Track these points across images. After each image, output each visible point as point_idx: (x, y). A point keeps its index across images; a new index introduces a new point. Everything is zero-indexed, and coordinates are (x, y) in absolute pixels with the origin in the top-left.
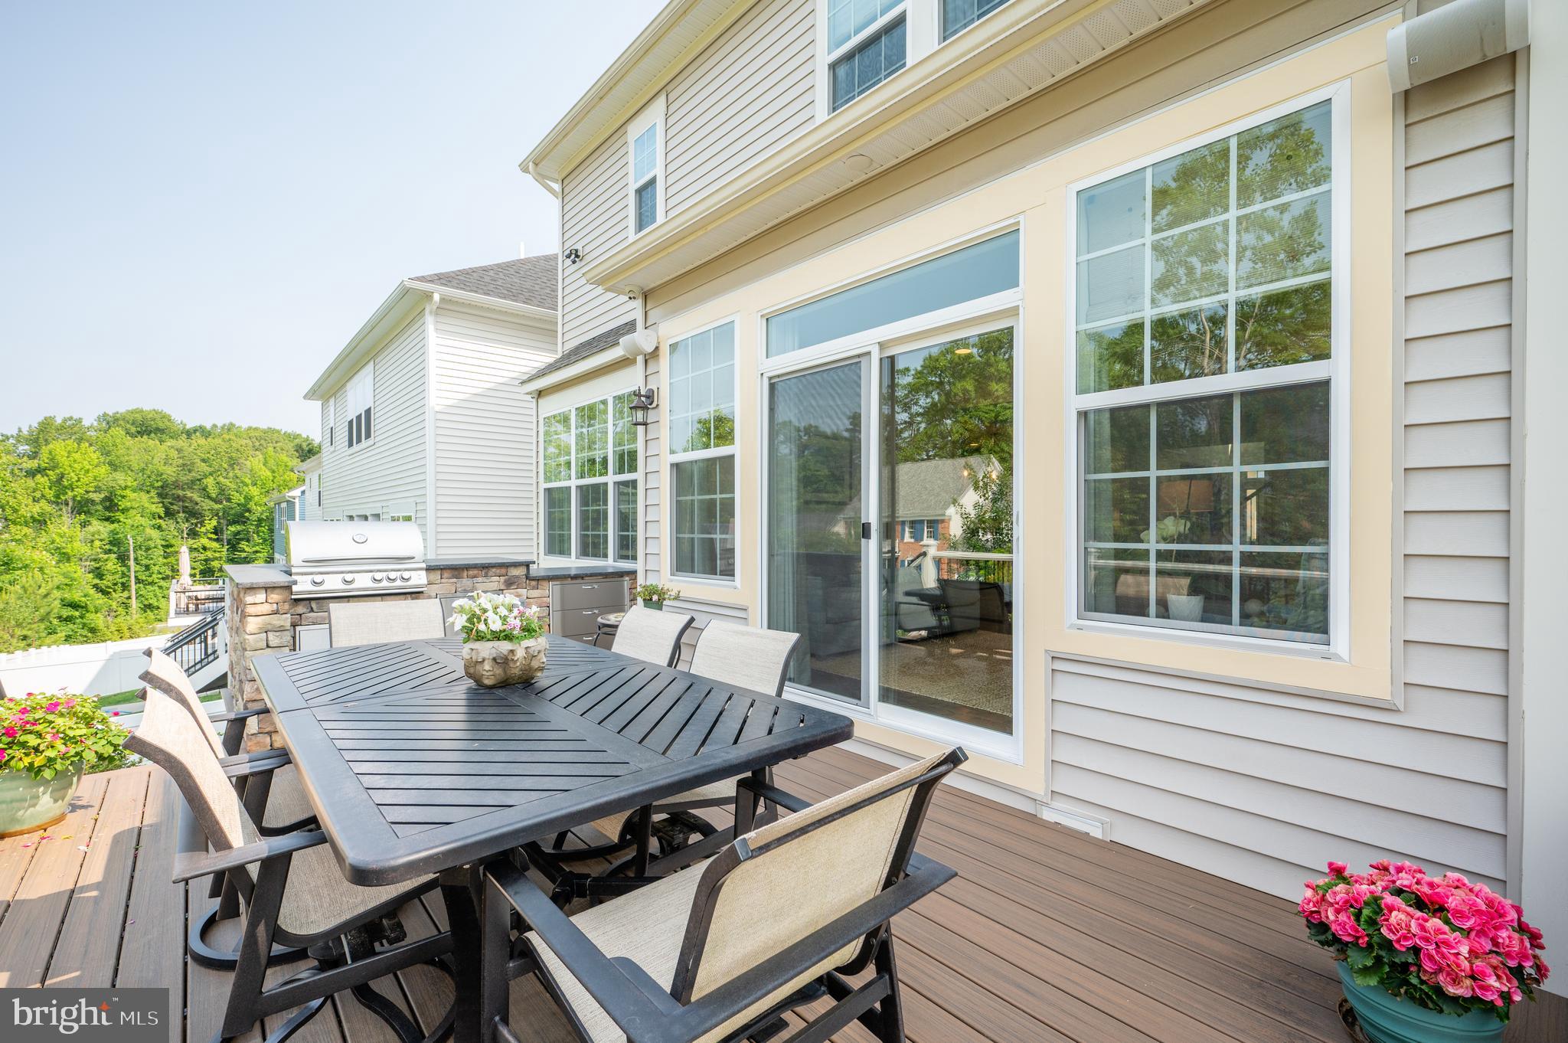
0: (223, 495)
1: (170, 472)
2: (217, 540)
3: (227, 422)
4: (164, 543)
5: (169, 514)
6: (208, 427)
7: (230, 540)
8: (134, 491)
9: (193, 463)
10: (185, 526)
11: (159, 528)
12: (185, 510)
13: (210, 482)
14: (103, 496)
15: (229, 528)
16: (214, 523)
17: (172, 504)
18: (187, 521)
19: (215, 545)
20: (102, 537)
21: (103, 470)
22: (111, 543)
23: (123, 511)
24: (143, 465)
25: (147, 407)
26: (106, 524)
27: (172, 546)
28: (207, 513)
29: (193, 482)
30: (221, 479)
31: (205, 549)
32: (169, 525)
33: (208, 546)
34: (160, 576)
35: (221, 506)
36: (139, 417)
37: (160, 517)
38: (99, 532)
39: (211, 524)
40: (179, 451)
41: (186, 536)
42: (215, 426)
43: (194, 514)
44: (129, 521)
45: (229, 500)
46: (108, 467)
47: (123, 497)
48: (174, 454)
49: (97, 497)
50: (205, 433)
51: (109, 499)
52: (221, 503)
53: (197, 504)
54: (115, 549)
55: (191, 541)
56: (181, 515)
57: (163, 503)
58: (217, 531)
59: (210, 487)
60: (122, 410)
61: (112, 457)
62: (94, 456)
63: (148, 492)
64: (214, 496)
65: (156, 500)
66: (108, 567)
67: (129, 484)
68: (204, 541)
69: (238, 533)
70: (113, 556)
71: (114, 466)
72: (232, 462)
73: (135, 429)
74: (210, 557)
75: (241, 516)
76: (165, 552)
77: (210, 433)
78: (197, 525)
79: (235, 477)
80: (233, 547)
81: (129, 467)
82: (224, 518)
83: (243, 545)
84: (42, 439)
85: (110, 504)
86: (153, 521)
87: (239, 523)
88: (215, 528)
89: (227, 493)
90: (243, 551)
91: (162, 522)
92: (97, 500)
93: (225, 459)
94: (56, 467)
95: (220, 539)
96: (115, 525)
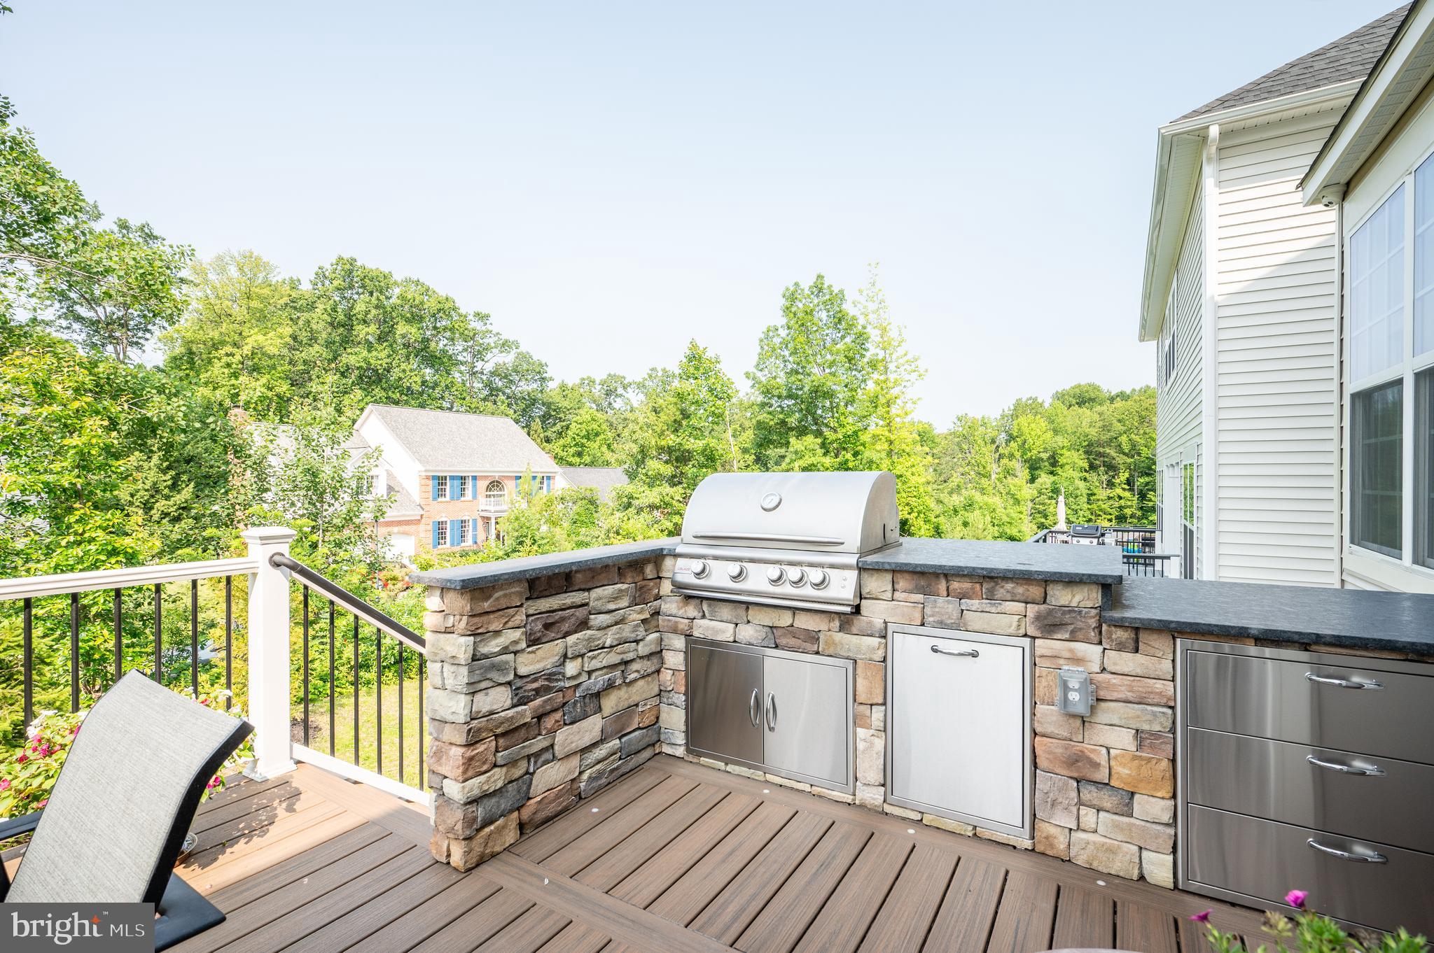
0: (1134, 451)
1: (1093, 433)
2: (1130, 490)
4: (1088, 492)
5: (1093, 467)
6: (1128, 392)
7: (1142, 490)
8: (1069, 450)
9: (1112, 424)
10: (1104, 478)
11: (1085, 479)
12: (1104, 464)
13: (1124, 439)
14: (1048, 455)
15: (1139, 479)
16: (1127, 475)
17: (1095, 459)
18: (1107, 473)
19: (1127, 494)
20: (1047, 487)
21: (1050, 434)
22: (1052, 491)
23: (1062, 466)
24: (1075, 430)
25: (1083, 383)
26: (1051, 476)
27: (1095, 495)
28: (1121, 466)
29: (1111, 440)
30: (1133, 436)
31: (1120, 498)
32: (1092, 477)
33: (1122, 495)
34: (1084, 519)
35: (1132, 460)
36: (1078, 391)
37: (1086, 471)
38: (1045, 483)
39: (1124, 476)
40: (1100, 414)
41: (1105, 486)
42: (1134, 390)
43: (1111, 467)
44: (1064, 475)
45: (1139, 454)
46: (1052, 433)
47: (1061, 455)
48: (1097, 417)
49: (1045, 456)
50: (1123, 396)
51: (1053, 457)
52: (1133, 457)
53: (1114, 459)
55: (1109, 491)
56: (1102, 468)
57: (1088, 459)
58: (1129, 482)
59: (1123, 444)
60: (1067, 387)
61: (1055, 424)
62: (1043, 425)
63: (1078, 450)
64: (1127, 451)
65: (1083, 457)
66: (1050, 510)
67: (1065, 445)
68: (1119, 491)
69: (1147, 484)
71: (1056, 432)
72: (1142, 420)
73: (1074, 401)
74: (1123, 505)
75: (1150, 468)
76: (1089, 500)
77: (1128, 397)
78: (1113, 477)
79: (1145, 433)
80: (1143, 496)
81: (1066, 430)
82: (1135, 470)
83: (1150, 495)
84: (1015, 416)
85: (1054, 461)
86: (1081, 475)
87: (1148, 475)
88: (1128, 480)
89: (1137, 448)
90: (1150, 500)
91: (1087, 475)
92: (1045, 458)
93: (1136, 418)
94: (1022, 435)
95: (1131, 490)
96: (1056, 477)
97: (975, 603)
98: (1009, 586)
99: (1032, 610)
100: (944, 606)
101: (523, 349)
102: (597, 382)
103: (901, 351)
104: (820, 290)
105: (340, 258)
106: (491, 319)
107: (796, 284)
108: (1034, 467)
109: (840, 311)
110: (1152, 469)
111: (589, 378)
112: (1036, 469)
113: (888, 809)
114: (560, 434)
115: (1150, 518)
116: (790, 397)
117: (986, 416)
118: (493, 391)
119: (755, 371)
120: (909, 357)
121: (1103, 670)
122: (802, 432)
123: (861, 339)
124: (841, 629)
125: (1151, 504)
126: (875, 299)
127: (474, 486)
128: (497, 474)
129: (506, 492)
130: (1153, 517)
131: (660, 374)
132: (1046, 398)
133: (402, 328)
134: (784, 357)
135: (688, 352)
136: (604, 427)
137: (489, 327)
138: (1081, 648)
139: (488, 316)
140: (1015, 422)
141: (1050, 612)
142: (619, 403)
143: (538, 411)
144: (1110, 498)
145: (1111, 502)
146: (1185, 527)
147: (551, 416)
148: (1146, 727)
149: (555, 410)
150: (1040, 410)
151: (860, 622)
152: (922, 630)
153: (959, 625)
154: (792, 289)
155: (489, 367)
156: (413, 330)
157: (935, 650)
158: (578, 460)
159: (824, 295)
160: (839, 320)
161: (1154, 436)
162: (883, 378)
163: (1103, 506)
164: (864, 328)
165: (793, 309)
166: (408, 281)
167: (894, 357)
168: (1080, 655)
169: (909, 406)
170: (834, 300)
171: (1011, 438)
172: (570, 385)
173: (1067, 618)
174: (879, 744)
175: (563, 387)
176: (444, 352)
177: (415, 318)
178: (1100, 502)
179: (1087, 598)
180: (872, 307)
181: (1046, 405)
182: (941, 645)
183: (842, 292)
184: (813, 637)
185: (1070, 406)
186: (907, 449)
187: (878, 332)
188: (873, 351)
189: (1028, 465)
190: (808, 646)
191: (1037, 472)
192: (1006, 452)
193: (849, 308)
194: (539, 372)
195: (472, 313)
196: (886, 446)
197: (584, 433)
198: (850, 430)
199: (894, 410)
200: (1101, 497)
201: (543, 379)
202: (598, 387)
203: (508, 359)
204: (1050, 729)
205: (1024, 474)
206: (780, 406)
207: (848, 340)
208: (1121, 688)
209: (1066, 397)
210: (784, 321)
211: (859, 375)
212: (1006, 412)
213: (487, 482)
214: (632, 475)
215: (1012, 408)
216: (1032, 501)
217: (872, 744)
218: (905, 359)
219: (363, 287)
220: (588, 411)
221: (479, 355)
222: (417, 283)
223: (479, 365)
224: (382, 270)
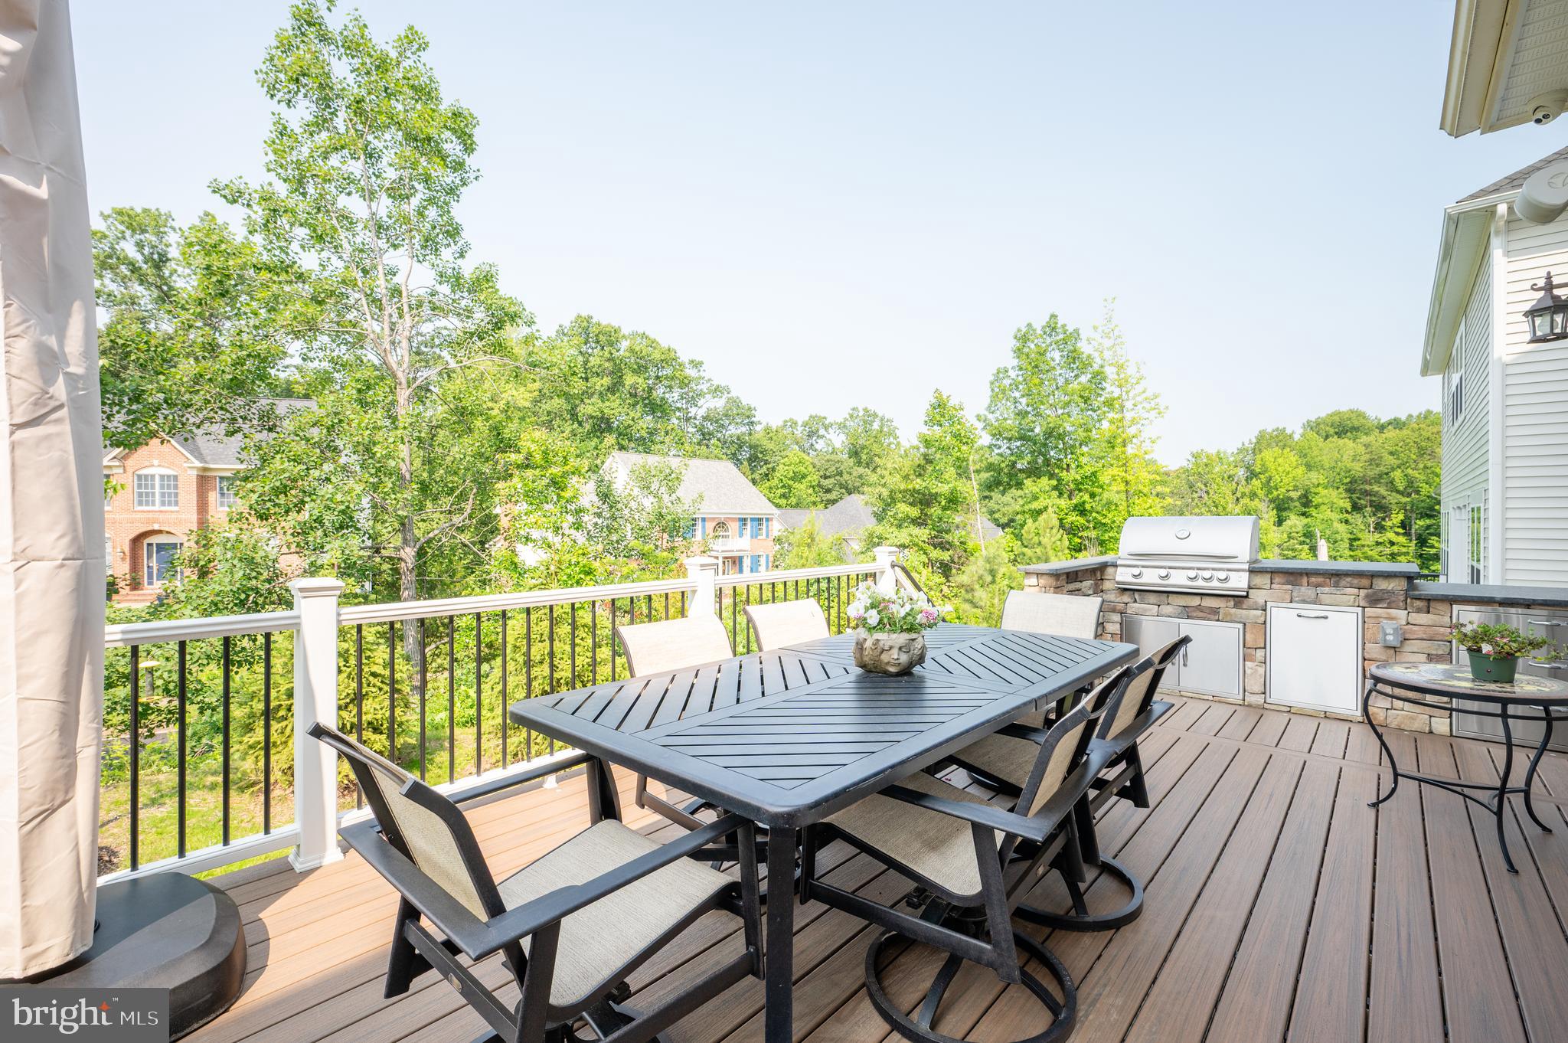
0: (1411, 487)
1: (1357, 468)
2: (1404, 534)
3: (1423, 410)
4: (1350, 536)
5: (1356, 508)
6: (1403, 418)
7: (1420, 535)
8: (1326, 488)
9: (1381, 457)
10: (1372, 520)
11: (1347, 522)
12: (1372, 504)
13: (1397, 475)
14: (1299, 494)
15: (1418, 522)
16: (1401, 517)
17: (1359, 499)
18: (1374, 515)
19: (1402, 539)
20: (1298, 530)
21: (1301, 470)
22: (1305, 535)
23: (1316, 507)
24: (1333, 464)
25: (1344, 409)
26: (1302, 518)
27: (1359, 539)
28: (1394, 507)
29: (1380, 476)
30: (1409, 471)
31: (1392, 543)
32: (1357, 519)
33: (1394, 540)
35: (1408, 499)
36: (1337, 419)
37: (1347, 512)
38: (1295, 526)
39: (1398, 517)
40: (1367, 446)
41: (1372, 530)
42: (1410, 416)
43: (1381, 508)
44: (1320, 516)
45: (1418, 492)
46: (1304, 468)
47: (1316, 494)
48: (1362, 449)
49: (1295, 495)
50: (1397, 424)
51: (1305, 496)
52: (1409, 495)
53: (1384, 498)
54: (1308, 541)
55: (1377, 535)
56: (1369, 509)
57: (1350, 498)
58: (1403, 525)
59: (1397, 480)
60: (1323, 415)
61: (1309, 459)
62: (1293, 459)
63: (1338, 488)
64: (1401, 488)
65: (1344, 495)
67: (1322, 482)
68: (1390, 535)
69: (1428, 527)
70: (1306, 547)
71: (1309, 467)
72: (1422, 452)
73: (1332, 431)
74: (1396, 551)
75: (1432, 509)
76: (1351, 545)
77: (1404, 424)
78: (1383, 519)
79: (1426, 467)
80: (1422, 541)
81: (1322, 467)
82: (1412, 511)
83: (1433, 540)
84: (1256, 450)
85: (1306, 501)
86: (1341, 516)
87: (1430, 516)
88: (1402, 522)
89: (1415, 485)
90: (1433, 547)
91: (1349, 517)
92: (1295, 497)
93: (1414, 450)
94: (1266, 471)
95: (1407, 534)
96: (1309, 519)
97: (1326, 590)
98: (1349, 579)
99: (1363, 592)
100: (1305, 591)
101: (733, 394)
102: (800, 423)
103: (1139, 388)
104: (1054, 329)
105: (579, 316)
106: (704, 367)
107: (1029, 325)
108: (1281, 507)
109: (1075, 351)
110: (1435, 510)
111: (791, 419)
112: (1285, 509)
113: (1266, 706)
114: (767, 475)
115: (1432, 568)
116: (1022, 438)
117: (1222, 451)
118: (705, 436)
119: (987, 413)
120: (1149, 394)
121: (1408, 624)
122: (1034, 472)
123: (1098, 378)
124: (1236, 606)
125: (1433, 551)
126: (1111, 335)
127: (704, 527)
128: (722, 516)
129: (730, 533)
130: (1436, 567)
131: (861, 414)
132: (1295, 428)
133: (630, 379)
134: (1015, 398)
135: (934, 401)
136: (810, 468)
137: (702, 374)
138: (1393, 612)
139: (701, 363)
140: (1258, 457)
141: (1374, 593)
142: (820, 445)
143: (745, 454)
144: (1378, 544)
145: (1381, 548)
146: (1473, 567)
147: (757, 457)
148: (1434, 652)
149: (761, 452)
150: (1289, 442)
151: (1247, 603)
152: (1291, 605)
153: (1316, 601)
154: (1024, 330)
155: (701, 412)
156: (640, 381)
157: (1299, 616)
158: (785, 501)
159: (1057, 334)
160: (1073, 358)
161: (1437, 470)
162: (1119, 416)
163: (1370, 553)
164: (1102, 367)
165: (1026, 350)
166: (634, 335)
167: (1131, 394)
168: (1394, 615)
169: (1147, 446)
170: (1068, 342)
171: (1252, 474)
172: (774, 428)
173: (1386, 596)
174: (1261, 670)
175: (768, 430)
176: (663, 399)
177: (640, 370)
178: (1366, 549)
179: (1398, 585)
180: (1107, 343)
181: (1297, 437)
182: (1303, 612)
183: (1077, 331)
184: (1215, 612)
185: (1327, 437)
186: (1145, 490)
187: (1114, 370)
188: (1111, 389)
189: (1273, 505)
190: (1212, 617)
191: (1284, 514)
192: (1247, 491)
193: (1084, 347)
194: (748, 417)
195: (687, 361)
196: (1122, 487)
197: (791, 474)
198: (1088, 470)
199: (1130, 450)
200: (1366, 543)
201: (752, 423)
202: (800, 429)
203: (718, 404)
204: (1374, 656)
205: (1271, 515)
206: (1009, 448)
207: (1084, 379)
208: (1419, 632)
209: (1322, 426)
210: (1015, 362)
211: (1094, 415)
212: (1247, 445)
213: (714, 524)
214: (880, 518)
215: (1254, 440)
216: (1279, 546)
217: (1256, 671)
218: (1144, 396)
219: (598, 342)
220: (794, 453)
221: (693, 402)
222: (644, 336)
223: (693, 411)
224: (613, 324)
